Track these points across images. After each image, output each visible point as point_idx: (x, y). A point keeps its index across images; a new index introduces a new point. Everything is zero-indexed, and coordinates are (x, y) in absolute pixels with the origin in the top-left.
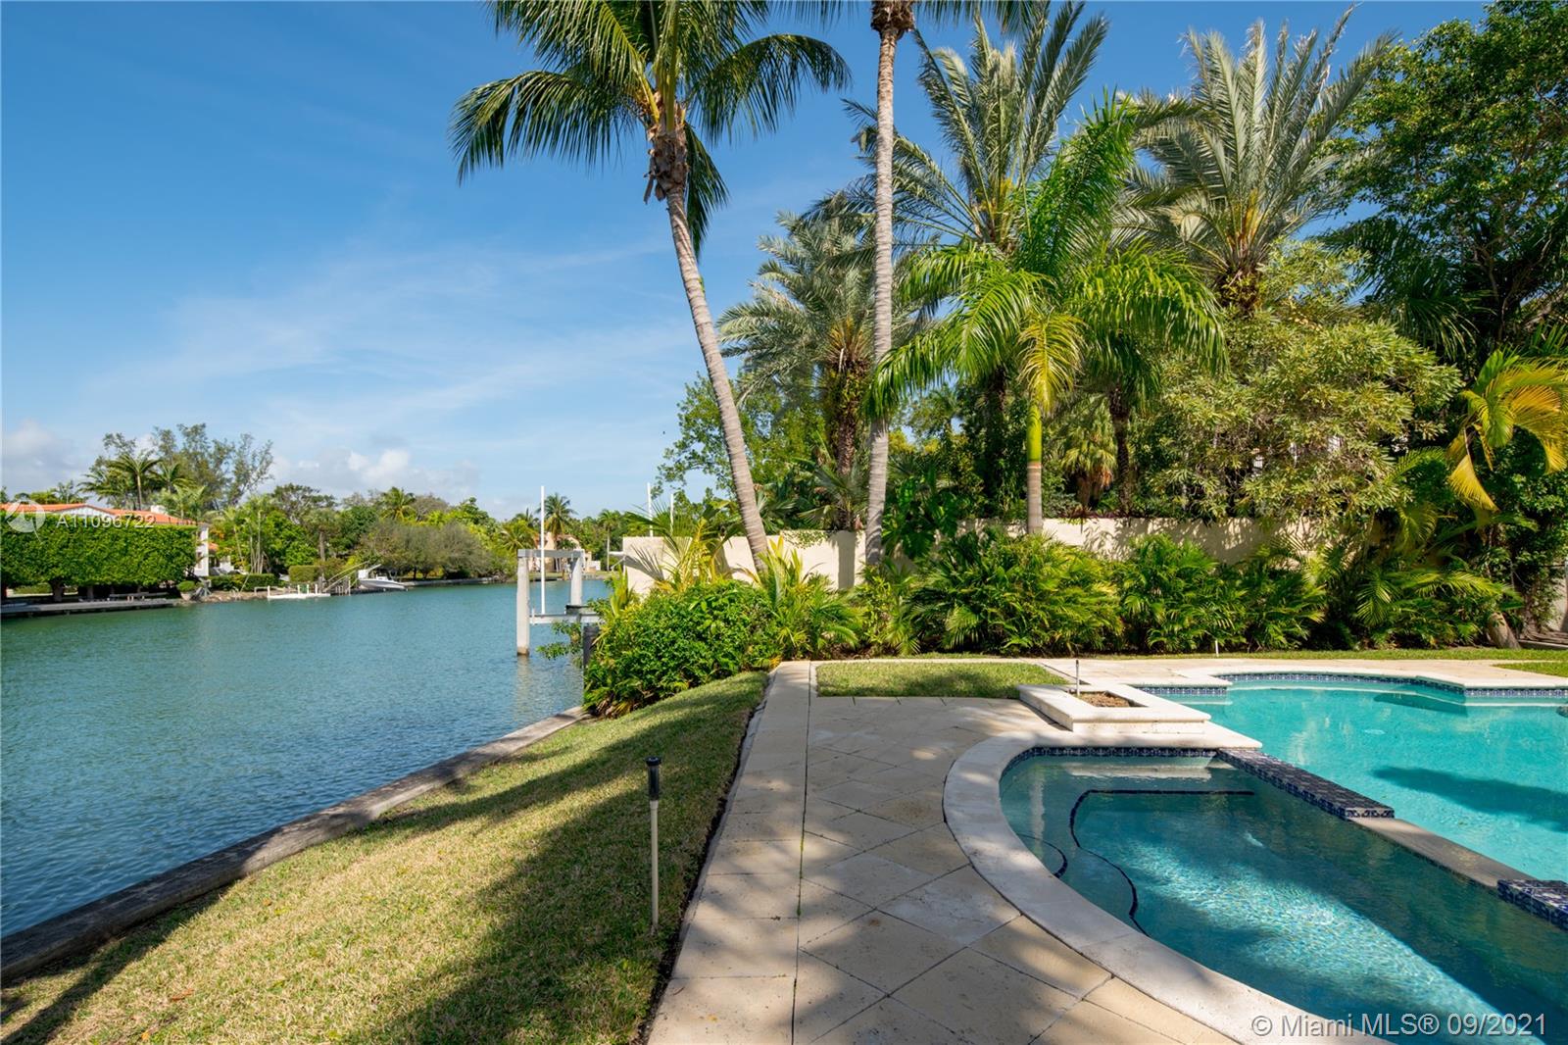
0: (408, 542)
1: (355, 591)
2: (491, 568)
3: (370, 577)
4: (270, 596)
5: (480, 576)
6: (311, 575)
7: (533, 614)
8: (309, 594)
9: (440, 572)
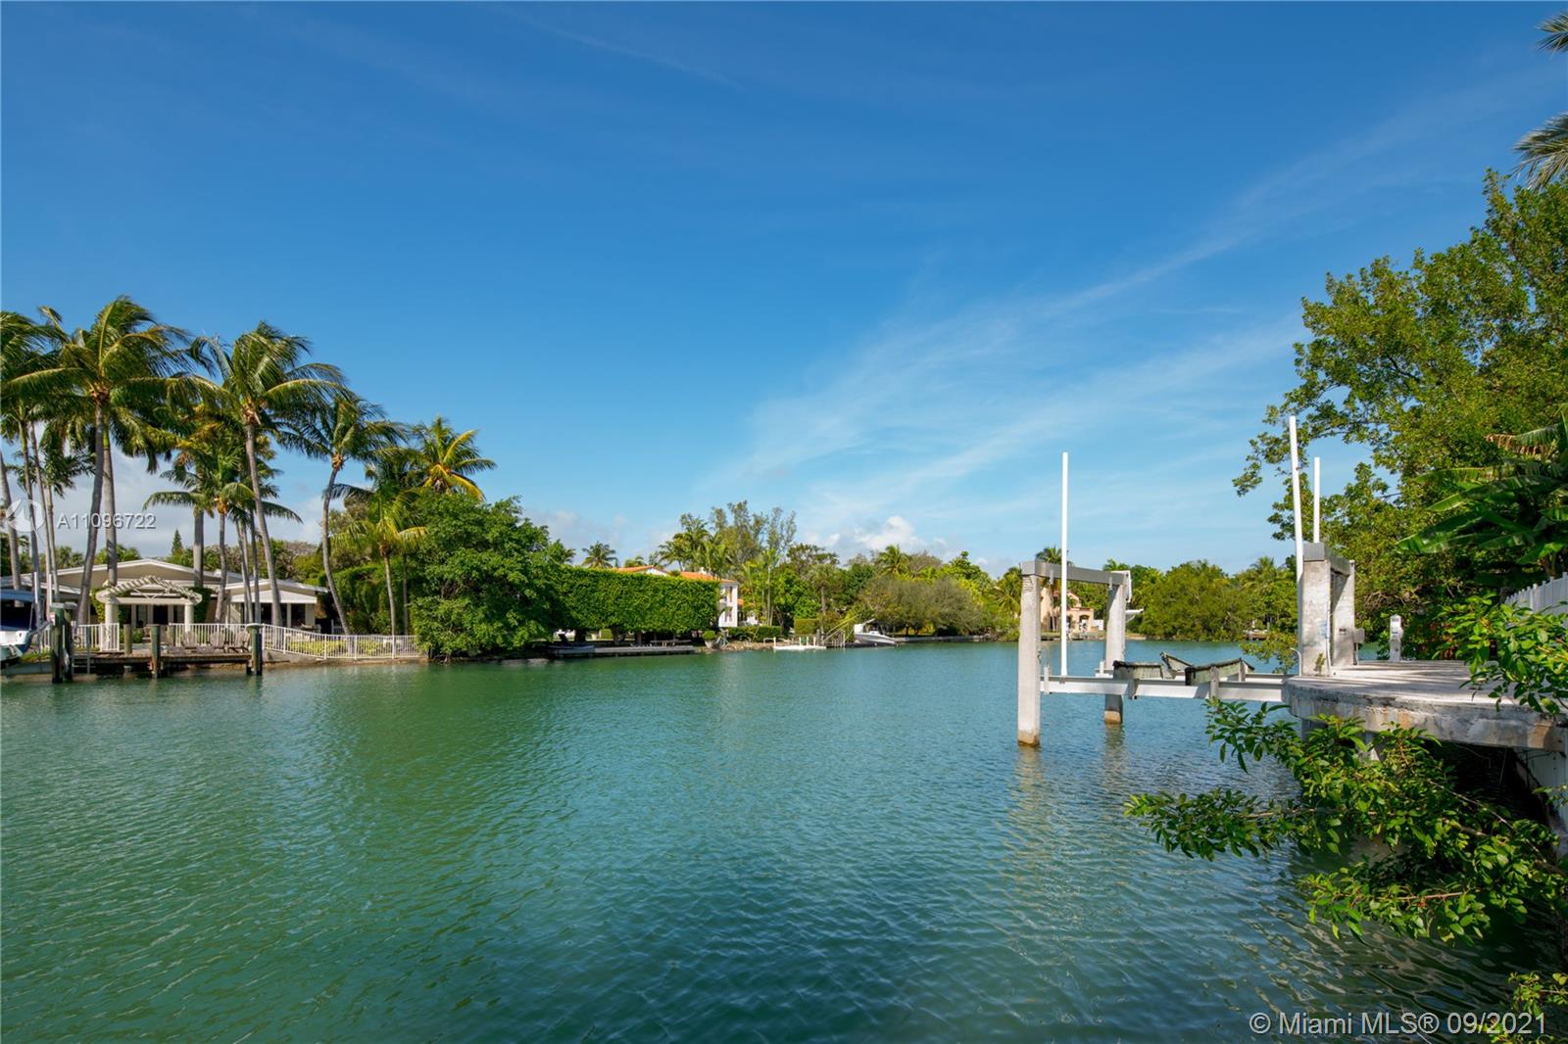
0: (900, 596)
1: (851, 644)
2: (982, 625)
3: (865, 631)
4: (777, 647)
5: (971, 634)
6: (811, 628)
7: (1046, 676)
8: (808, 646)
9: (932, 630)
